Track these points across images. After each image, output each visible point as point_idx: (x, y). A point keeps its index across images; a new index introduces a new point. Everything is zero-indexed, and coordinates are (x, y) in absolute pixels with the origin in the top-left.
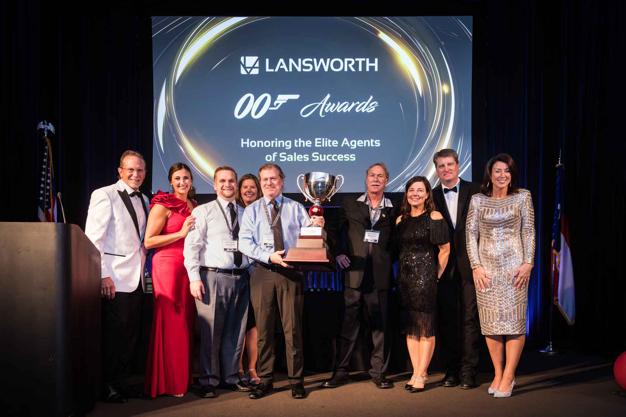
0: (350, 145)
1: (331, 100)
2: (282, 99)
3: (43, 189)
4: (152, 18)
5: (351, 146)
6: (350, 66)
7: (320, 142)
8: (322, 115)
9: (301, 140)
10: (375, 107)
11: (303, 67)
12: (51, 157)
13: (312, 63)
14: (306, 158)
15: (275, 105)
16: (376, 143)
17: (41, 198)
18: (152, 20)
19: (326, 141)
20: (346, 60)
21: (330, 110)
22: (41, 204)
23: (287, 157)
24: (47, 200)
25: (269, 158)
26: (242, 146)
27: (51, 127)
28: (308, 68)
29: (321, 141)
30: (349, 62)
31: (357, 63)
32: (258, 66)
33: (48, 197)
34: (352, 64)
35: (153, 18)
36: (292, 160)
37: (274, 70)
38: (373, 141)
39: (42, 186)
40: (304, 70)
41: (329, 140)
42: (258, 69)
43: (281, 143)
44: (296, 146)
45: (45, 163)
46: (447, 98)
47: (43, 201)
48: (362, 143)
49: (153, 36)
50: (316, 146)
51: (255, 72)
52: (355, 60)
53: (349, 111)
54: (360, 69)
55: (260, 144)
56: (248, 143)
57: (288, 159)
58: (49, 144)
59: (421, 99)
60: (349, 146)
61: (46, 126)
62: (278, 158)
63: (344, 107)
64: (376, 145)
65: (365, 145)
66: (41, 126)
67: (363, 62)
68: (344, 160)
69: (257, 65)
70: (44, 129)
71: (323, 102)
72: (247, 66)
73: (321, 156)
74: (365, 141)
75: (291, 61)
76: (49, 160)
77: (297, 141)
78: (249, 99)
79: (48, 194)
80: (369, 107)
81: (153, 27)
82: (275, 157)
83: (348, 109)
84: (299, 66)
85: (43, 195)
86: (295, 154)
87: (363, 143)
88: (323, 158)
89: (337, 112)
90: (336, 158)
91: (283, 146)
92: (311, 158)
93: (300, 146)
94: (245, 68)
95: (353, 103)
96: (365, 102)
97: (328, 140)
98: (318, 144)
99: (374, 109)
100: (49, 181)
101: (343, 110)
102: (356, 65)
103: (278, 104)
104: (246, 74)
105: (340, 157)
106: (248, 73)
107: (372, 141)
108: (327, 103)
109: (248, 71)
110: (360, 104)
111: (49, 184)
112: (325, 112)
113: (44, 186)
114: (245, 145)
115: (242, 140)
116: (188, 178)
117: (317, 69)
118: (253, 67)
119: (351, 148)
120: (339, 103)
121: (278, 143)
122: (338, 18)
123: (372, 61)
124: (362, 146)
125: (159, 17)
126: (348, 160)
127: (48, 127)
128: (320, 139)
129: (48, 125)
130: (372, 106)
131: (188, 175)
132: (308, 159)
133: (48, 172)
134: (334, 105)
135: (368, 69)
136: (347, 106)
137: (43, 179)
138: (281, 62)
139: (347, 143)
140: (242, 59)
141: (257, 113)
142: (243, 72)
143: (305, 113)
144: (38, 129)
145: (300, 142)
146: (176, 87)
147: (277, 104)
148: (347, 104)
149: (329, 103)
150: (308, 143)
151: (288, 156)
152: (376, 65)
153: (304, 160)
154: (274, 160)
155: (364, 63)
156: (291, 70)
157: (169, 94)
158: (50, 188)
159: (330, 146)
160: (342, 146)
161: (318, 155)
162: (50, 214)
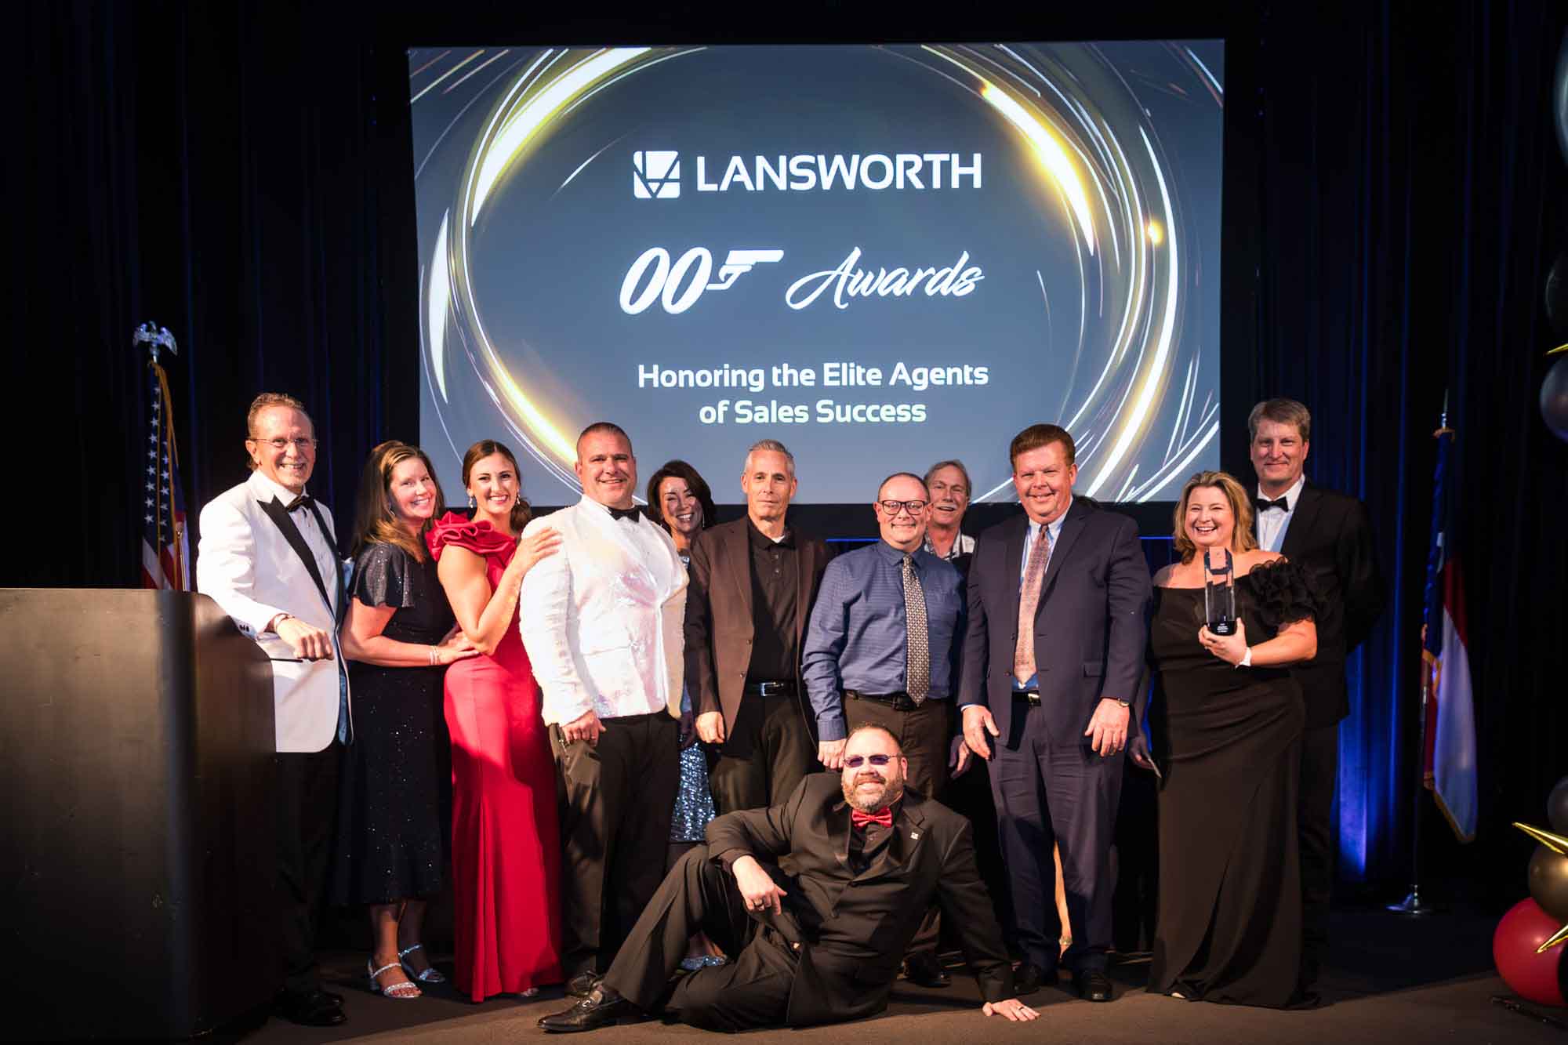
0: (911, 379)
1: (862, 265)
2: (740, 261)
3: (152, 495)
4: (409, 52)
5: (914, 384)
6: (912, 174)
7: (837, 374)
8: (842, 304)
9: (789, 368)
10: (975, 282)
11: (791, 178)
12: (170, 415)
13: (814, 167)
14: (802, 414)
15: (723, 280)
16: (977, 374)
17: (149, 518)
18: (410, 58)
19: (852, 371)
20: (901, 159)
21: (860, 291)
22: (149, 532)
23: (754, 412)
24: (163, 523)
25: (708, 415)
26: (642, 384)
27: (168, 339)
28: (804, 179)
29: (840, 370)
30: (909, 165)
31: (927, 166)
32: (678, 177)
33: (165, 515)
34: (914, 168)
35: (413, 53)
36: (766, 420)
37: (719, 187)
38: (971, 369)
39: (150, 487)
40: (795, 186)
41: (859, 368)
42: (677, 185)
43: (739, 377)
44: (776, 383)
45: (154, 431)
46: (1157, 258)
47: (154, 524)
48: (942, 375)
49: (412, 101)
50: (827, 383)
51: (671, 191)
52: (922, 157)
53: (909, 293)
54: (937, 184)
55: (686, 378)
56: (654, 376)
57: (757, 415)
58: (163, 380)
59: (1091, 262)
60: (909, 382)
61: (155, 336)
62: (730, 414)
63: (895, 283)
64: (977, 382)
65: (950, 382)
66: (143, 334)
67: (942, 163)
68: (896, 419)
69: (676, 174)
70: (150, 343)
71: (842, 271)
72: (649, 176)
73: (838, 408)
74: (950, 371)
75: (761, 162)
76: (164, 422)
77: (779, 371)
78: (656, 261)
79: (164, 507)
80: (959, 281)
81: (411, 76)
82: (725, 412)
83: (906, 286)
84: (780, 174)
85: (152, 511)
86: (774, 403)
87: (944, 377)
88: (843, 414)
89: (878, 294)
90: (876, 413)
91: (744, 384)
92: (813, 413)
93: (786, 383)
94: (646, 182)
95: (920, 271)
96: (947, 270)
97: (855, 368)
98: (831, 379)
99: (971, 288)
100: (165, 475)
101: (894, 292)
102: (926, 173)
103: (731, 275)
104: (649, 196)
105: (887, 413)
106: (654, 195)
107: (968, 369)
108: (854, 271)
109: (654, 191)
110: (937, 272)
111: (165, 483)
112: (849, 296)
113: (155, 487)
114: (649, 382)
115: (641, 368)
116: (509, 476)
117: (827, 183)
118: (666, 179)
119: (916, 388)
120: (883, 272)
121: (731, 376)
122: (880, 47)
123: (966, 162)
124: (942, 382)
125: (428, 51)
126: (907, 418)
127: (159, 337)
128: (837, 365)
129: (160, 332)
130: (968, 278)
131: (508, 468)
132: (806, 418)
133: (163, 451)
134: (871, 276)
135: (955, 184)
136: (904, 279)
137: (151, 470)
138: (736, 167)
139: (905, 376)
140: (637, 157)
141: (676, 298)
142: (640, 191)
143: (797, 296)
144: (136, 342)
145: (785, 374)
146: (473, 232)
147: (728, 276)
148: (904, 273)
149: (857, 271)
150: (807, 377)
151: (757, 408)
152: (976, 170)
153: (797, 420)
154: (721, 420)
155: (946, 167)
156: (760, 186)
157: (457, 249)
158: (169, 492)
159: (861, 383)
160: (892, 382)
161: (833, 408)
162: (171, 559)
